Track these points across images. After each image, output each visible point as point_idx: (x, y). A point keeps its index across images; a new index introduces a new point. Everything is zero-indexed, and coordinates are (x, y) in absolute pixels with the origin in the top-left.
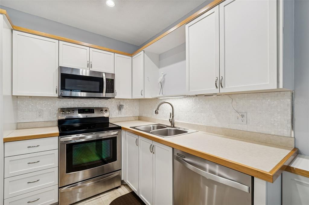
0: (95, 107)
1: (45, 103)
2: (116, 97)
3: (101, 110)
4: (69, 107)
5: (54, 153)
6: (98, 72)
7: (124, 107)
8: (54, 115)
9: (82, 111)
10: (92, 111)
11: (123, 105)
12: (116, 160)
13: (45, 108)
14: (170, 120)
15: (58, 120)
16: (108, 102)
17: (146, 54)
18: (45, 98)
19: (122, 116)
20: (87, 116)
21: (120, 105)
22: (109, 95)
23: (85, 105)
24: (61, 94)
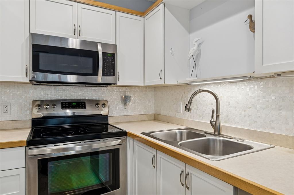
0: (87, 99)
1: (13, 93)
2: (119, 83)
3: (96, 103)
4: (49, 99)
5: (19, 174)
6: (90, 42)
7: (132, 99)
8: (27, 110)
9: (67, 106)
10: (82, 104)
11: (130, 96)
12: (118, 187)
13: (13, 100)
14: (211, 122)
15: (32, 119)
16: (108, 91)
17: (167, 8)
18: (13, 84)
19: (128, 114)
20: (74, 113)
21: (125, 96)
22: (109, 79)
23: (71, 95)
24: (33, 77)
